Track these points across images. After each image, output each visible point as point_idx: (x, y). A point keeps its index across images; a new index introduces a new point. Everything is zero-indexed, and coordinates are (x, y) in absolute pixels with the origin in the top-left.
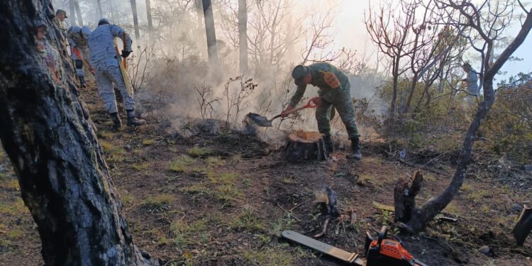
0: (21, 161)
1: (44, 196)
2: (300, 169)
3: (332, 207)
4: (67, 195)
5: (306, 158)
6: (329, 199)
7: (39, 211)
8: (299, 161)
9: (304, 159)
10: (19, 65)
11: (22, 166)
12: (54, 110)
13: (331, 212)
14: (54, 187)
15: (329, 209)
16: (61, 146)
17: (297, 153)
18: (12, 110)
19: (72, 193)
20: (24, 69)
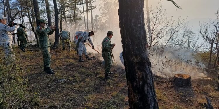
0: (135, 84)
1: (139, 95)
2: (183, 89)
3: (209, 105)
4: (148, 95)
5: (184, 85)
6: (208, 102)
7: (136, 100)
8: (181, 86)
9: (183, 85)
10: (142, 55)
11: (135, 85)
12: (148, 68)
13: (209, 107)
14: (145, 92)
15: (208, 106)
16: (148, 79)
17: (180, 83)
18: (136, 68)
19: (150, 94)
20: (144, 56)
